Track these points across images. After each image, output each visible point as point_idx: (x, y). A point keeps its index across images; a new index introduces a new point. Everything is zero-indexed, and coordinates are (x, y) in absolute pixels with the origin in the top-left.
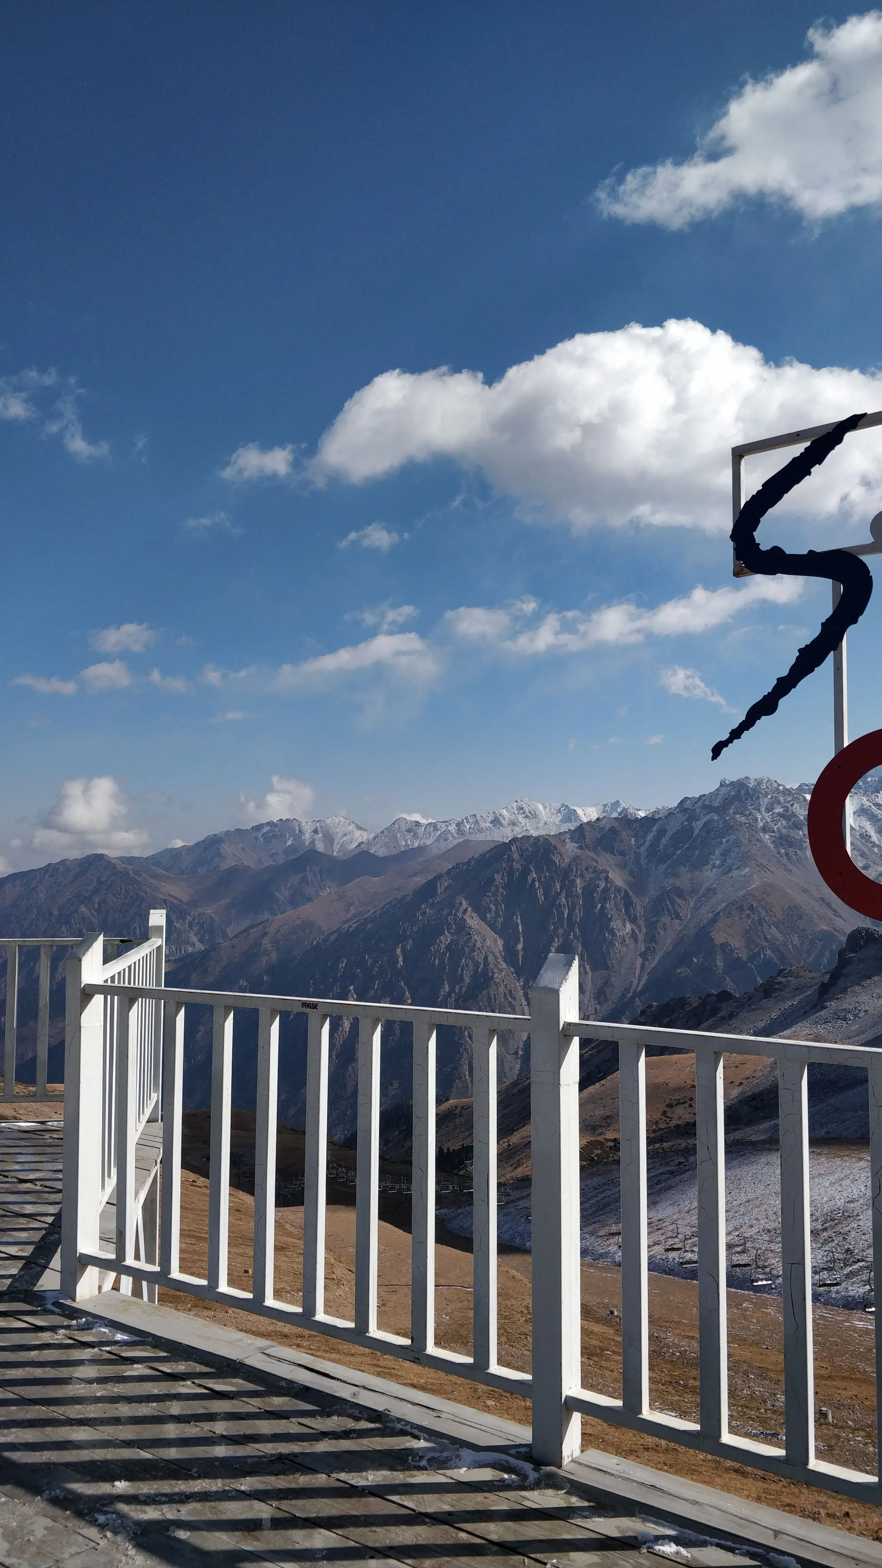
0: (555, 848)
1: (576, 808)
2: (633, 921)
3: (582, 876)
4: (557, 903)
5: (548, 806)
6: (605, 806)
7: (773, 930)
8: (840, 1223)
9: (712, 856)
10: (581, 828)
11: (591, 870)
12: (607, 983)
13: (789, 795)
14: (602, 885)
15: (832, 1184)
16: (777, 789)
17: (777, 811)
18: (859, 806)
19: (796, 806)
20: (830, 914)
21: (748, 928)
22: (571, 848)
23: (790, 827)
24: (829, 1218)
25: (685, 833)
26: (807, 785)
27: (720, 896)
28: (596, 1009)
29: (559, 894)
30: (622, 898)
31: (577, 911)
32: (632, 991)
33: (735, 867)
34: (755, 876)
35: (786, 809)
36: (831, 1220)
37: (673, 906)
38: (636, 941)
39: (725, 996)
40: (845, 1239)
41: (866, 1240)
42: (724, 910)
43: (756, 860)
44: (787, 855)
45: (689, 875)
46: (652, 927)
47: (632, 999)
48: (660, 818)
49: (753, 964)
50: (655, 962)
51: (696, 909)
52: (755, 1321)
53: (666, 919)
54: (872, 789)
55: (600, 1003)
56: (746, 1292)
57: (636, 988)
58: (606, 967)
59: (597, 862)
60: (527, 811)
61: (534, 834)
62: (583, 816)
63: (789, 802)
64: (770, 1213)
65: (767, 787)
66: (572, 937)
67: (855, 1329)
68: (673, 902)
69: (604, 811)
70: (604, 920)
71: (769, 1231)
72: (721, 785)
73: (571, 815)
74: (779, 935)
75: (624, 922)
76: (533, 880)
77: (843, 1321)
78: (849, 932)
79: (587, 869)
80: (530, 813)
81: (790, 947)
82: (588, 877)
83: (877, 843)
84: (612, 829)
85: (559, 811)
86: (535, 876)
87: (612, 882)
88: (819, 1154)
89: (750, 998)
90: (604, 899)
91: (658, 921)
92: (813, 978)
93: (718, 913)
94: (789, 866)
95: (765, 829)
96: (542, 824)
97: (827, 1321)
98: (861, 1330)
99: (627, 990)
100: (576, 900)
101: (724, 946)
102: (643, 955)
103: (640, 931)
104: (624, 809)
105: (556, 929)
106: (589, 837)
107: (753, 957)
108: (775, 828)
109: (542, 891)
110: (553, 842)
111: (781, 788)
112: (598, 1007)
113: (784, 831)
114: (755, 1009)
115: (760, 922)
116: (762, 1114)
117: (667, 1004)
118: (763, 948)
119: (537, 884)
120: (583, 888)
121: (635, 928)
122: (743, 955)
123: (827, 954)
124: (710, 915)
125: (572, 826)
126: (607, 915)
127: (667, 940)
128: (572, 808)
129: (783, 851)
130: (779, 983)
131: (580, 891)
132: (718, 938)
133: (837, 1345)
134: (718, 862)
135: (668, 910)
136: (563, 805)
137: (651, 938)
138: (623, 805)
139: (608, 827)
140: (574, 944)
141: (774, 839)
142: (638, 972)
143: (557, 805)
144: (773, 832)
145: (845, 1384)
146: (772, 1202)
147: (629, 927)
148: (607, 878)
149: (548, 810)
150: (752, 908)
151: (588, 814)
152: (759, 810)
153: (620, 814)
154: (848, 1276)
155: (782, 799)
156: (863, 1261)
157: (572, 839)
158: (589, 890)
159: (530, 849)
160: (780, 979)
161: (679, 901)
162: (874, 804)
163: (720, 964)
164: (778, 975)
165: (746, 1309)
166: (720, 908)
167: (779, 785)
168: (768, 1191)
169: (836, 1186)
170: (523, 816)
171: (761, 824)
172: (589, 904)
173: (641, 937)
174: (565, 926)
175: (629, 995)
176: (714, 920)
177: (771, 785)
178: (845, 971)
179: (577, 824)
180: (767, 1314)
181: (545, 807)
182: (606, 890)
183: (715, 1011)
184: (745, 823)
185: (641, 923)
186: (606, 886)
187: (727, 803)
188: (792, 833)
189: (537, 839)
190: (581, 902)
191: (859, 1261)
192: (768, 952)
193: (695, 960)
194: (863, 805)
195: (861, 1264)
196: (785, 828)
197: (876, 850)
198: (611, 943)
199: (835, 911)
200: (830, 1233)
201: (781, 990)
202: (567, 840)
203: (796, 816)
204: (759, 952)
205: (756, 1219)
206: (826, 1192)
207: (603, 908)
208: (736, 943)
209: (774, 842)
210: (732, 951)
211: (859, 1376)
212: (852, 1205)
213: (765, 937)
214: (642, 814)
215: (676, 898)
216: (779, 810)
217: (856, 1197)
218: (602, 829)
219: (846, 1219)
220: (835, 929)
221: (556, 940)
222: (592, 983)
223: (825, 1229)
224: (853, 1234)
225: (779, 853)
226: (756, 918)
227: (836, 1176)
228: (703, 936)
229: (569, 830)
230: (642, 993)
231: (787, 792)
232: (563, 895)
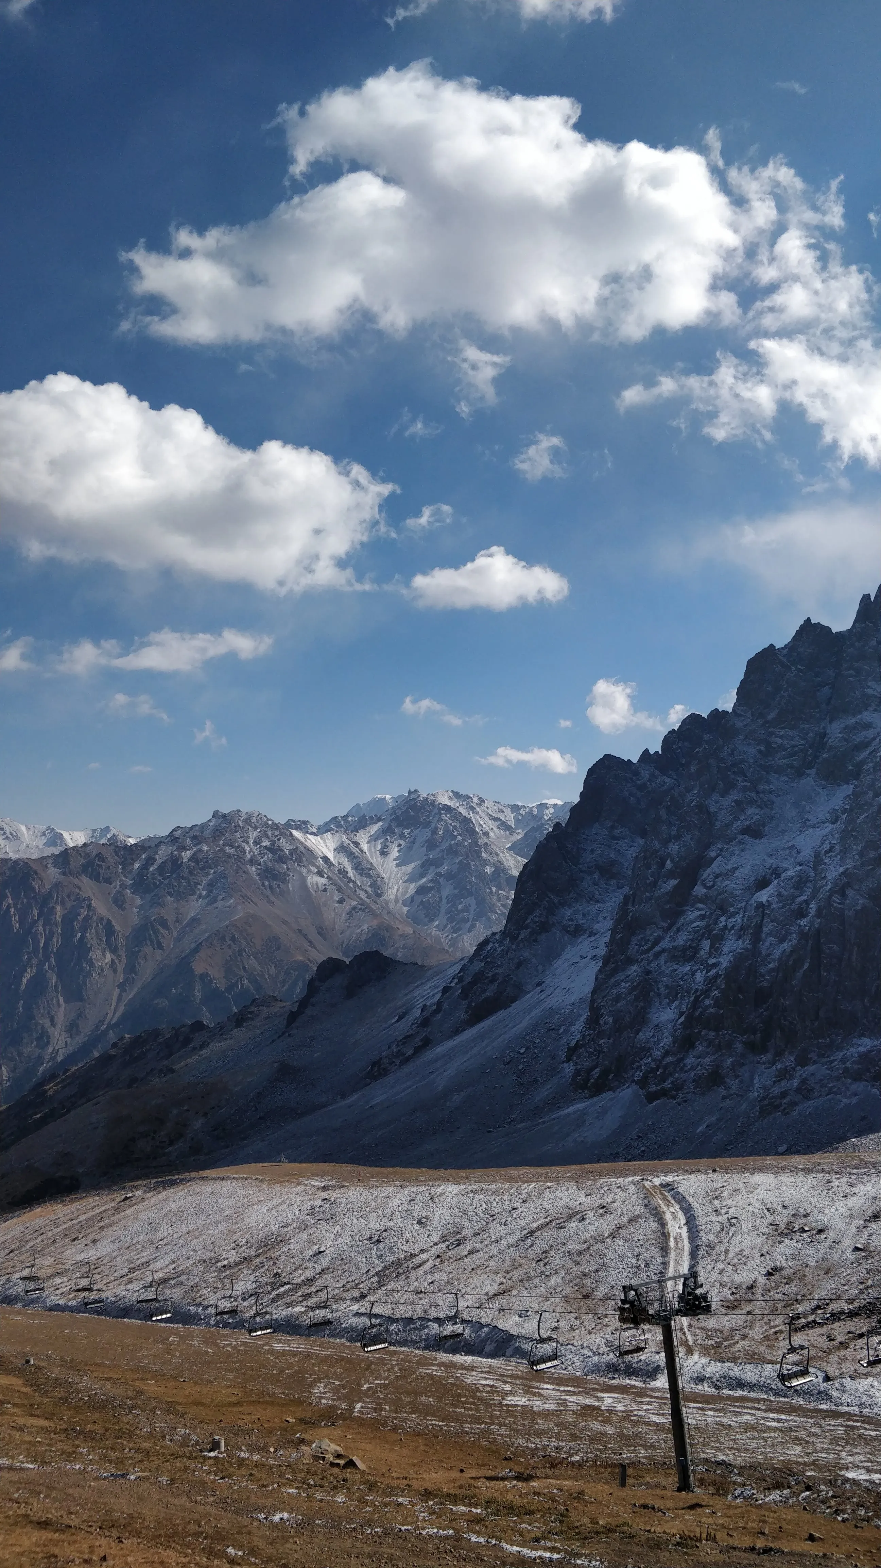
0: (36, 873)
1: (62, 832)
2: (114, 951)
3: (63, 903)
4: (33, 931)
5: (32, 828)
6: (94, 831)
7: (252, 960)
8: (273, 1248)
9: (199, 887)
10: (66, 853)
11: (72, 897)
12: (80, 1015)
13: (277, 829)
14: (84, 912)
15: (269, 1210)
16: (266, 823)
17: (264, 844)
18: (339, 843)
19: (283, 840)
20: (306, 945)
21: (228, 958)
22: (53, 873)
23: (275, 861)
24: (263, 1244)
25: (174, 863)
26: (294, 821)
27: (204, 927)
28: (66, 1042)
29: (36, 922)
30: (104, 927)
31: (55, 940)
32: (106, 1022)
33: (221, 897)
34: (239, 907)
35: (273, 844)
36: (265, 1246)
37: (157, 937)
38: (115, 971)
39: (198, 1026)
40: (275, 1263)
41: (294, 1263)
42: (206, 940)
43: (241, 891)
44: (270, 887)
45: (175, 905)
46: (133, 956)
47: (105, 1033)
48: (150, 847)
49: (230, 994)
50: (133, 994)
51: (179, 939)
52: (177, 1354)
53: (148, 949)
54: (352, 828)
55: (71, 1036)
56: (176, 1326)
57: (111, 1020)
58: (81, 999)
59: (80, 889)
60: (8, 832)
61: (13, 856)
62: (70, 841)
63: (276, 836)
64: (208, 1243)
65: (257, 821)
66: (46, 967)
67: (272, 1352)
68: (156, 932)
69: (92, 837)
70: (83, 949)
71: (205, 1261)
72: (214, 816)
73: (55, 838)
74: (256, 965)
75: (104, 951)
76: (9, 907)
77: (264, 1345)
78: (319, 962)
79: (69, 896)
80: (11, 834)
81: (267, 976)
82: (69, 904)
83: (353, 878)
84: (99, 856)
85: (44, 834)
86: (10, 901)
87: (94, 910)
88: (262, 1181)
89: (222, 1028)
90: (84, 929)
91: (139, 951)
92: (284, 1007)
93: (201, 943)
94: (273, 899)
95: (252, 862)
96: (23, 847)
97: (248, 1347)
98: (278, 1352)
99: (102, 1022)
100: (54, 929)
101: (203, 976)
102: (121, 986)
103: (120, 962)
104: (114, 835)
105: (29, 959)
106: (77, 862)
107: (229, 989)
108: (262, 860)
109: (17, 917)
110: (34, 866)
111: (270, 822)
112: (69, 1040)
113: (270, 864)
114: (226, 1039)
115: (240, 952)
116: (223, 1144)
117: (140, 1037)
118: (241, 978)
119: (12, 910)
120: (64, 917)
121: (114, 958)
122: (222, 985)
123: (300, 984)
124: (193, 945)
125: (56, 851)
126: (86, 944)
127: (147, 970)
128: (59, 831)
129: (267, 883)
130: (251, 1013)
131: (59, 919)
132: (199, 968)
133: (252, 1370)
134: (204, 893)
135: (151, 941)
136: (48, 828)
137: (131, 969)
138: (114, 831)
139: (95, 853)
140: (48, 975)
141: (259, 871)
142: (114, 1004)
143: (43, 828)
144: (260, 864)
145: (251, 1408)
146: (211, 1232)
147: (108, 957)
148: (89, 906)
149: (31, 833)
150: (233, 939)
151: (75, 838)
152: (247, 843)
153: (109, 840)
154: (273, 1300)
155: (270, 833)
156: (289, 1283)
157: (55, 865)
158: (68, 920)
159: (8, 873)
160: (253, 1009)
161: (162, 931)
162: (353, 843)
163: (198, 994)
164: (251, 1005)
165: (172, 1343)
166: (202, 939)
167: (268, 820)
168: (208, 1221)
169: (274, 1212)
170: (3, 837)
171: (248, 856)
172: (68, 934)
173: (120, 968)
174: (40, 955)
175: (102, 1028)
176: (196, 950)
177: (261, 819)
178: (313, 1000)
179: (62, 849)
180: (191, 1345)
181: (28, 829)
182: (87, 918)
183: (187, 1041)
184: (234, 855)
185: (122, 953)
186: (88, 915)
187: (218, 832)
188: (277, 866)
189: (16, 862)
190: (59, 931)
191: (285, 1284)
192: (246, 982)
193: (174, 991)
194: (342, 842)
195: (287, 1287)
196: (271, 861)
197: (351, 885)
198: (89, 974)
199: (310, 942)
200: (262, 1258)
201: (252, 1019)
202: (50, 865)
203: (282, 850)
204: (237, 982)
205: (194, 1250)
206: (263, 1218)
207: (83, 937)
208: (217, 975)
209: (259, 875)
210: (211, 981)
211: (267, 1398)
212: (286, 1229)
213: (244, 968)
214: (132, 841)
215: (159, 927)
216: (266, 843)
217: (289, 1221)
218: (88, 855)
219: (278, 1244)
220: (309, 959)
221: (29, 970)
222: (65, 1015)
223: (257, 1256)
224: (283, 1257)
225: (263, 885)
226: (237, 949)
227: (274, 1202)
228: (184, 966)
229: (53, 854)
230: (117, 1024)
231: (275, 827)
232: (41, 923)
